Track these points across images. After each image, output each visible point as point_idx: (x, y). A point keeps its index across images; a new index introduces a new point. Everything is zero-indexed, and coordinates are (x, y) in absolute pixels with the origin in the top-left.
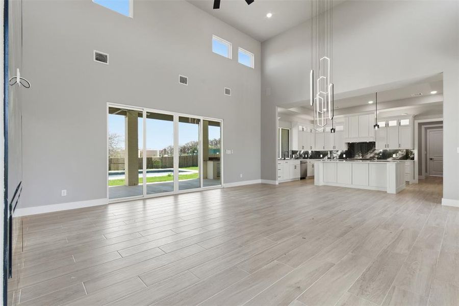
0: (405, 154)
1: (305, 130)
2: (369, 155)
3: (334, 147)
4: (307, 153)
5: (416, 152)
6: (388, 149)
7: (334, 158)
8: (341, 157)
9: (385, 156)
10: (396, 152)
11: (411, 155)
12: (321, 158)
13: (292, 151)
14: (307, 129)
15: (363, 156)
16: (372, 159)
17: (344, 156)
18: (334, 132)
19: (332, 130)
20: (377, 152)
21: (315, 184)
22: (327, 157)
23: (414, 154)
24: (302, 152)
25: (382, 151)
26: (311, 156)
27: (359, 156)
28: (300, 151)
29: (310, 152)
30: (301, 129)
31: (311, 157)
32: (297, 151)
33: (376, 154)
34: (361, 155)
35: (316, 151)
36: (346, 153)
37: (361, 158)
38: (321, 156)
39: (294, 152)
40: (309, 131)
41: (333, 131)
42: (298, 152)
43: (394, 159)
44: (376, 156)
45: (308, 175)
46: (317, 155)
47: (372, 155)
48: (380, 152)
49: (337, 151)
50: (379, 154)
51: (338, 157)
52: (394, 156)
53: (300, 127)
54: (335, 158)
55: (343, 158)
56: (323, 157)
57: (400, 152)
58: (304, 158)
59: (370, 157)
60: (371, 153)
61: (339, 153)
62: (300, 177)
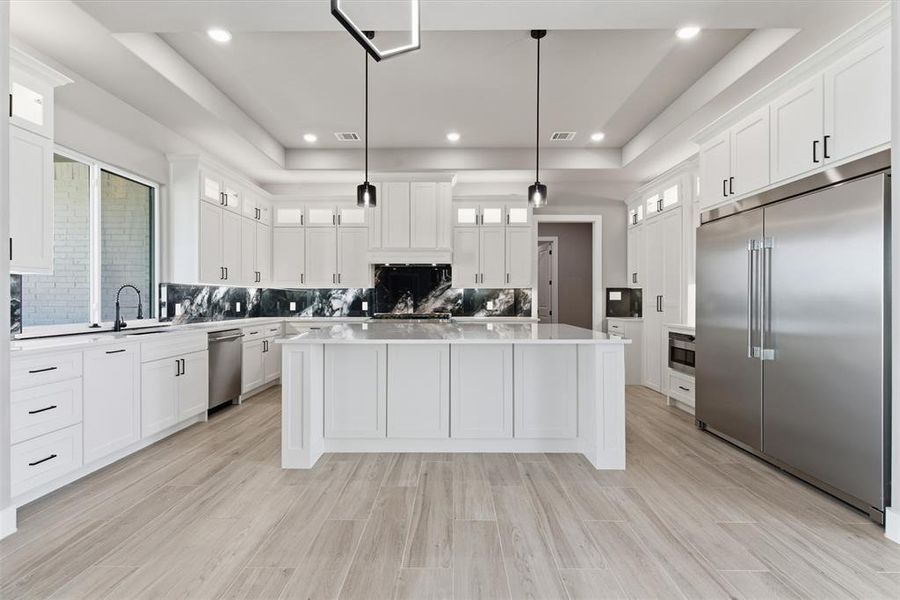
0: (512, 301)
1: (232, 201)
2: (432, 305)
3: (337, 278)
4: (240, 296)
5: (534, 296)
6: (476, 287)
7: (333, 311)
8: (355, 309)
9: (470, 305)
10: (493, 295)
11: (524, 304)
12: (292, 314)
13: (172, 288)
14: (241, 203)
15: (415, 307)
16: (439, 314)
17: (365, 306)
18: (373, 200)
19: (361, 189)
20: (450, 293)
21: (286, 464)
22: (310, 311)
23: (530, 302)
24: (219, 294)
25: (461, 291)
26: (254, 307)
27: (406, 305)
28: (213, 289)
29: (253, 292)
30: (217, 197)
31: (257, 312)
32: (197, 290)
33: (448, 301)
34: (410, 302)
35: (273, 291)
36: (370, 296)
37: (411, 311)
38: (293, 306)
39: (176, 294)
40: (250, 212)
41: (367, 196)
42: (205, 293)
43: (490, 314)
44: (450, 307)
45: (247, 386)
46: (275, 303)
47: (438, 304)
48: (459, 297)
49: (344, 291)
50: (454, 301)
51: (346, 311)
52: (490, 305)
53: (212, 192)
54: (338, 313)
55: (362, 314)
56: (299, 309)
57: (502, 296)
58: (231, 314)
59: (436, 311)
60: (437, 297)
61: (350, 298)
62: (204, 406)
